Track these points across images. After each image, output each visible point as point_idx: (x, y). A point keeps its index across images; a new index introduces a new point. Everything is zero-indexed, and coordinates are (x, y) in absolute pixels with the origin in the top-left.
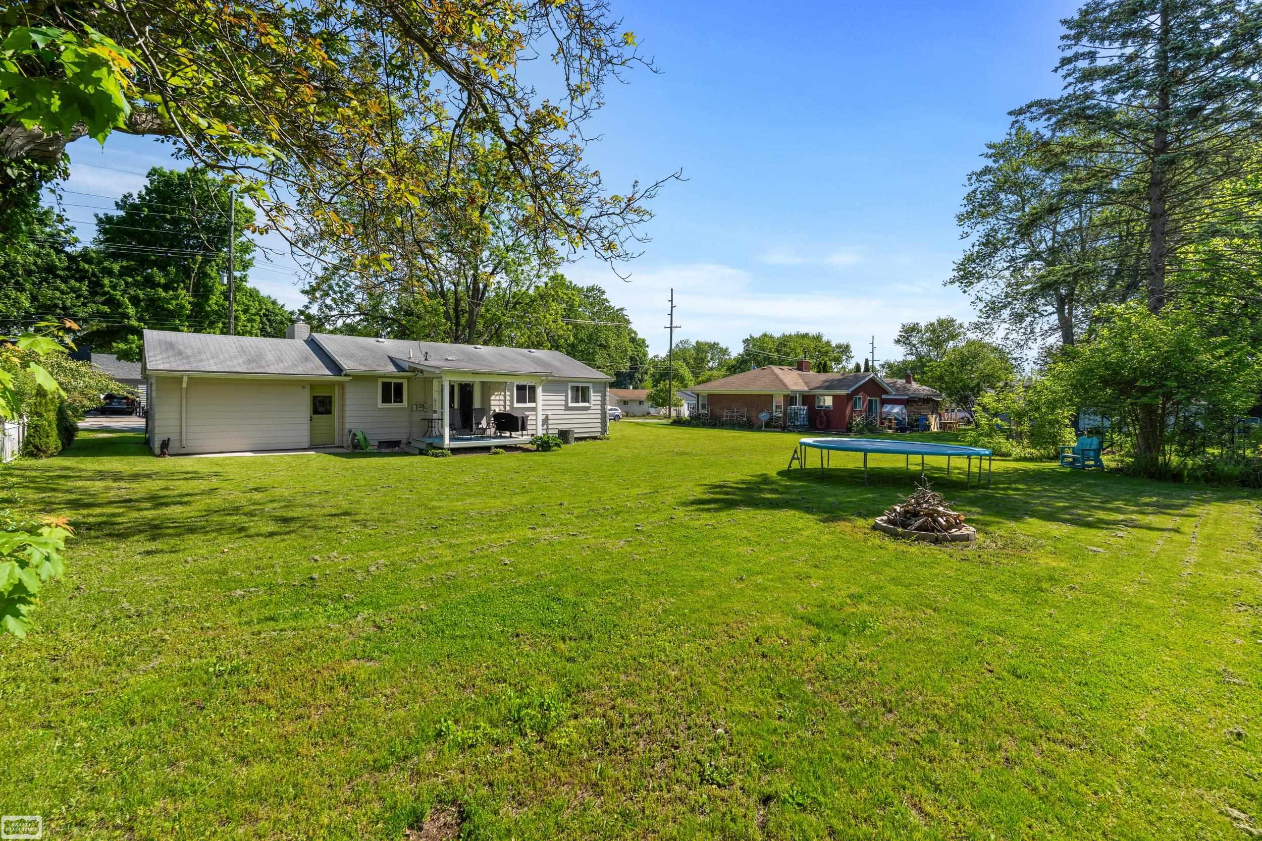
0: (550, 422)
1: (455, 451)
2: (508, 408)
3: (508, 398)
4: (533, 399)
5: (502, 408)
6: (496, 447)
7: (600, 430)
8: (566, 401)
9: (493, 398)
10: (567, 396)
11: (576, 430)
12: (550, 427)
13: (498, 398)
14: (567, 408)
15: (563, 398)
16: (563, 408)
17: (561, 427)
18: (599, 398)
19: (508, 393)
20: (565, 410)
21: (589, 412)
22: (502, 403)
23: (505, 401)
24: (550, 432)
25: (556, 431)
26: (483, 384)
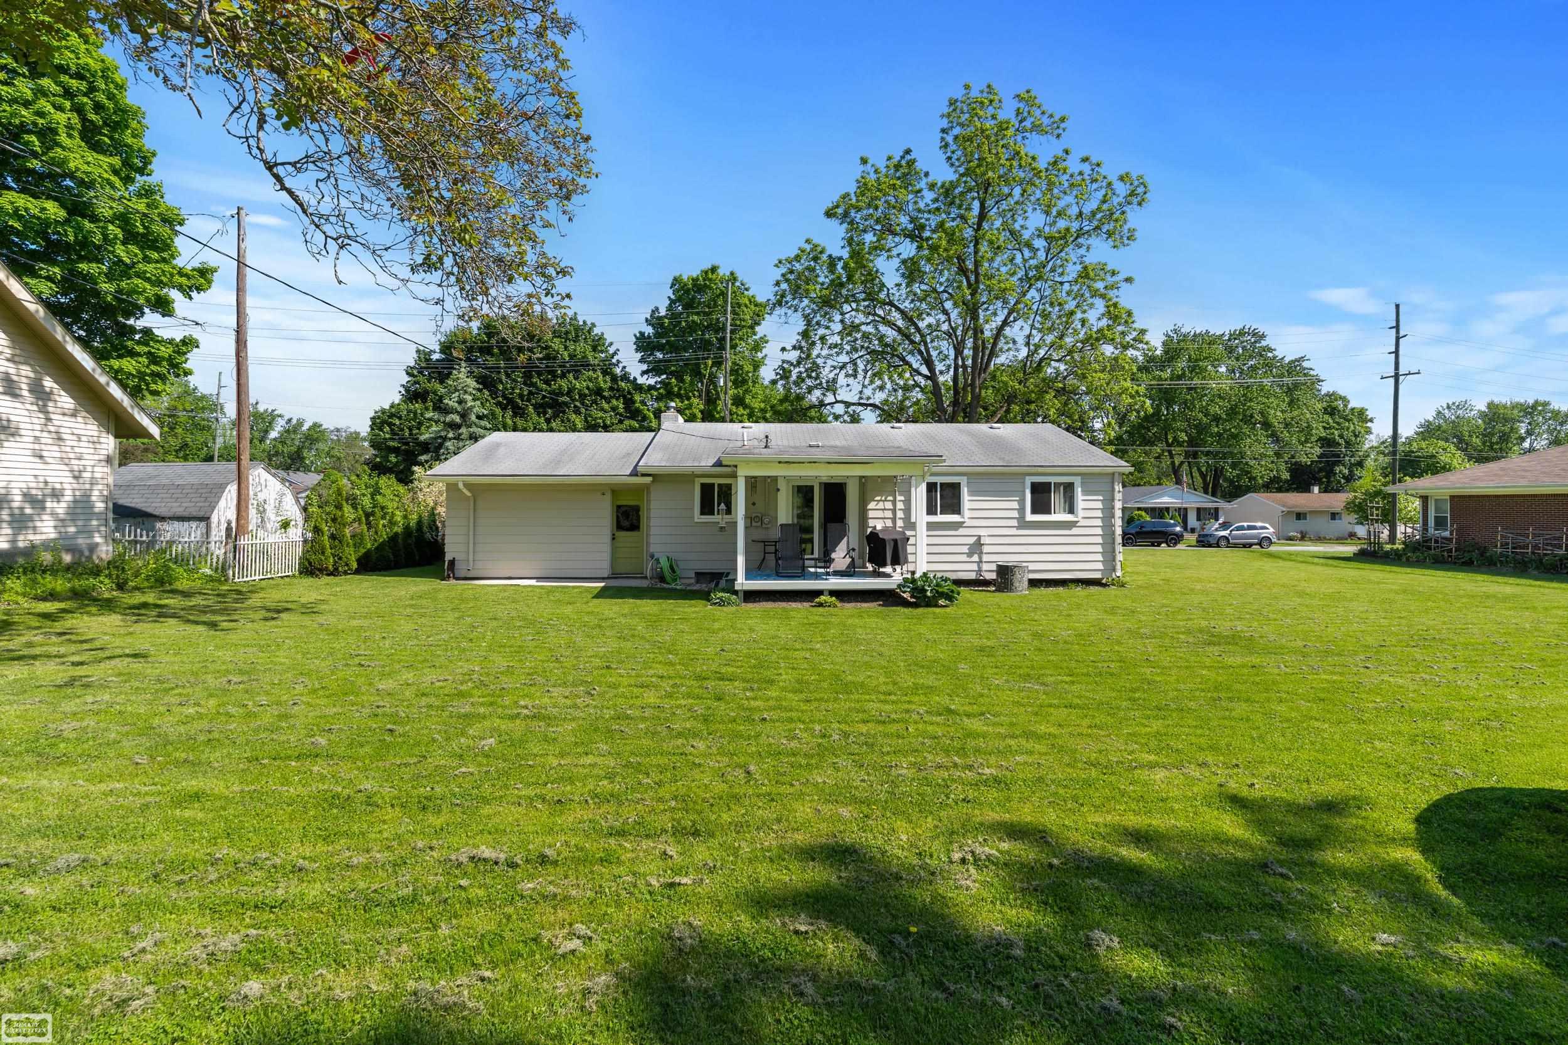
0: (986, 549)
1: (751, 596)
2: (900, 523)
3: (900, 505)
4: (956, 508)
5: (889, 523)
6: (832, 593)
7: (1100, 566)
8: (1022, 510)
9: (872, 505)
10: (1022, 502)
11: (1032, 567)
12: (985, 558)
13: (881, 505)
14: (1023, 524)
15: (1015, 505)
16: (1015, 523)
17: (1003, 560)
18: (1100, 505)
19: (899, 498)
20: (1018, 528)
21: (1075, 531)
22: (889, 514)
23: (894, 511)
24: (985, 567)
25: (994, 567)
26: (863, 481)
